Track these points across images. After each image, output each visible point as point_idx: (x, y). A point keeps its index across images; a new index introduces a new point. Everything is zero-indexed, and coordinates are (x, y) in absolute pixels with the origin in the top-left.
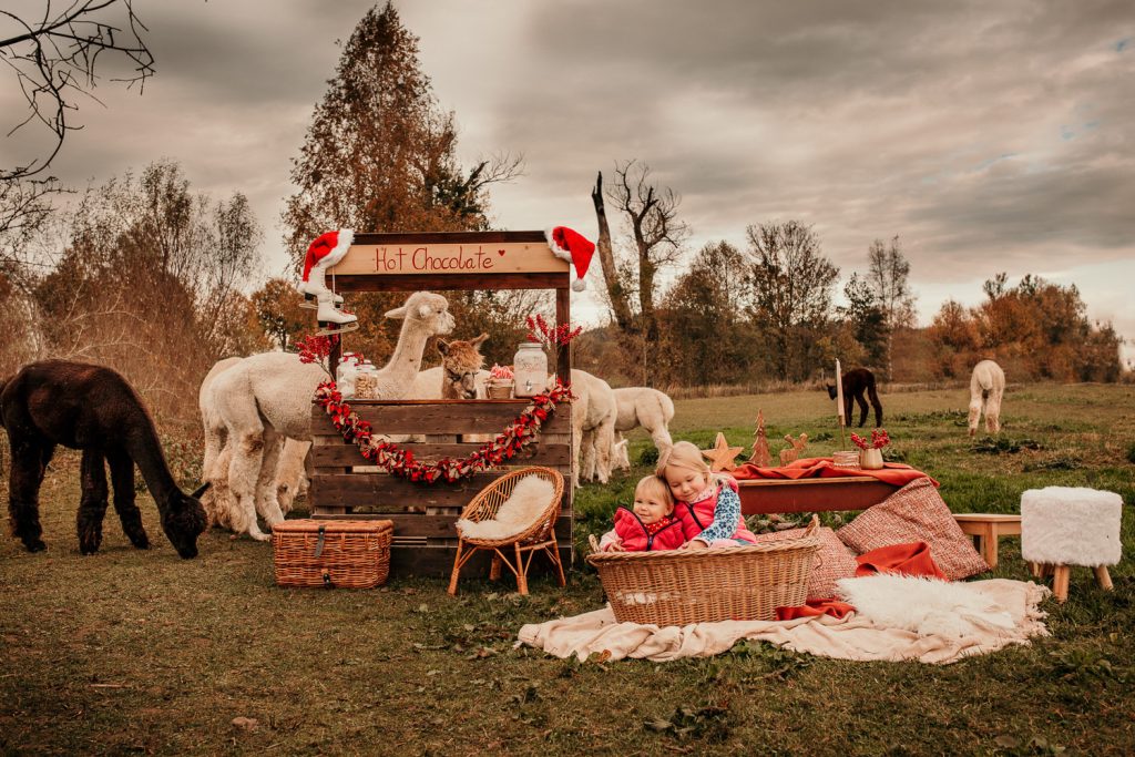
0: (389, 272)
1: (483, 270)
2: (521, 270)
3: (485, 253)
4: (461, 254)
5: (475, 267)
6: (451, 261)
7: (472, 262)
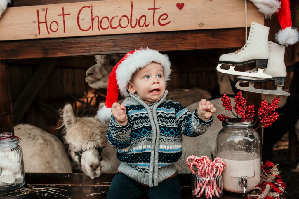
0: (52, 35)
1: (158, 28)
2: (205, 26)
3: (160, 8)
4: (132, 10)
5: (149, 24)
6: (120, 20)
7: (145, 19)
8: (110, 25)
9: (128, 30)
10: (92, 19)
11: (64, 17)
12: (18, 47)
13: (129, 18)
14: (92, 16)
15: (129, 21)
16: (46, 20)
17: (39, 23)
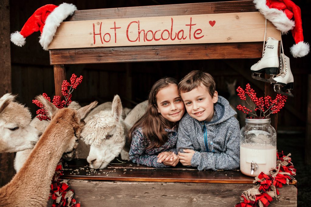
0: (105, 45)
1: (194, 41)
2: (232, 40)
3: (195, 24)
4: (172, 25)
5: (186, 37)
6: (162, 33)
7: (183, 33)
8: (154, 37)
9: (169, 42)
10: (139, 32)
11: (115, 30)
12: (75, 54)
13: (170, 32)
14: (139, 29)
15: (169, 35)
16: (100, 32)
17: (95, 34)
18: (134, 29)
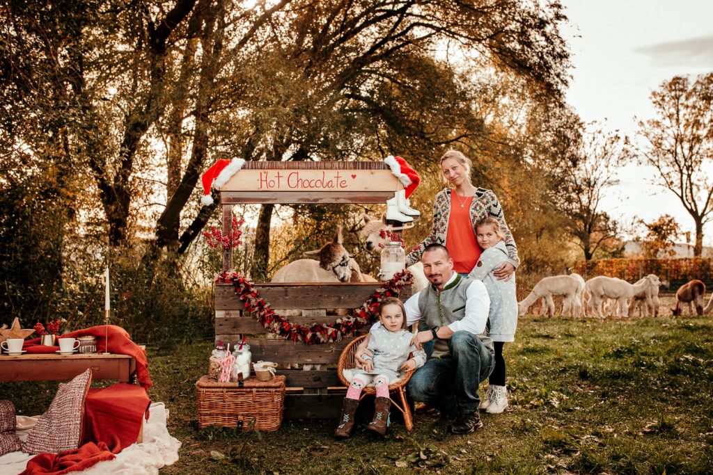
0: (270, 189)
1: (340, 189)
2: (368, 189)
3: (341, 177)
5: (334, 186)
6: (316, 182)
7: (332, 183)
8: (309, 185)
9: (321, 189)
10: (298, 180)
11: (279, 178)
15: (321, 184)
16: (266, 179)
17: (261, 181)
18: (294, 178)
